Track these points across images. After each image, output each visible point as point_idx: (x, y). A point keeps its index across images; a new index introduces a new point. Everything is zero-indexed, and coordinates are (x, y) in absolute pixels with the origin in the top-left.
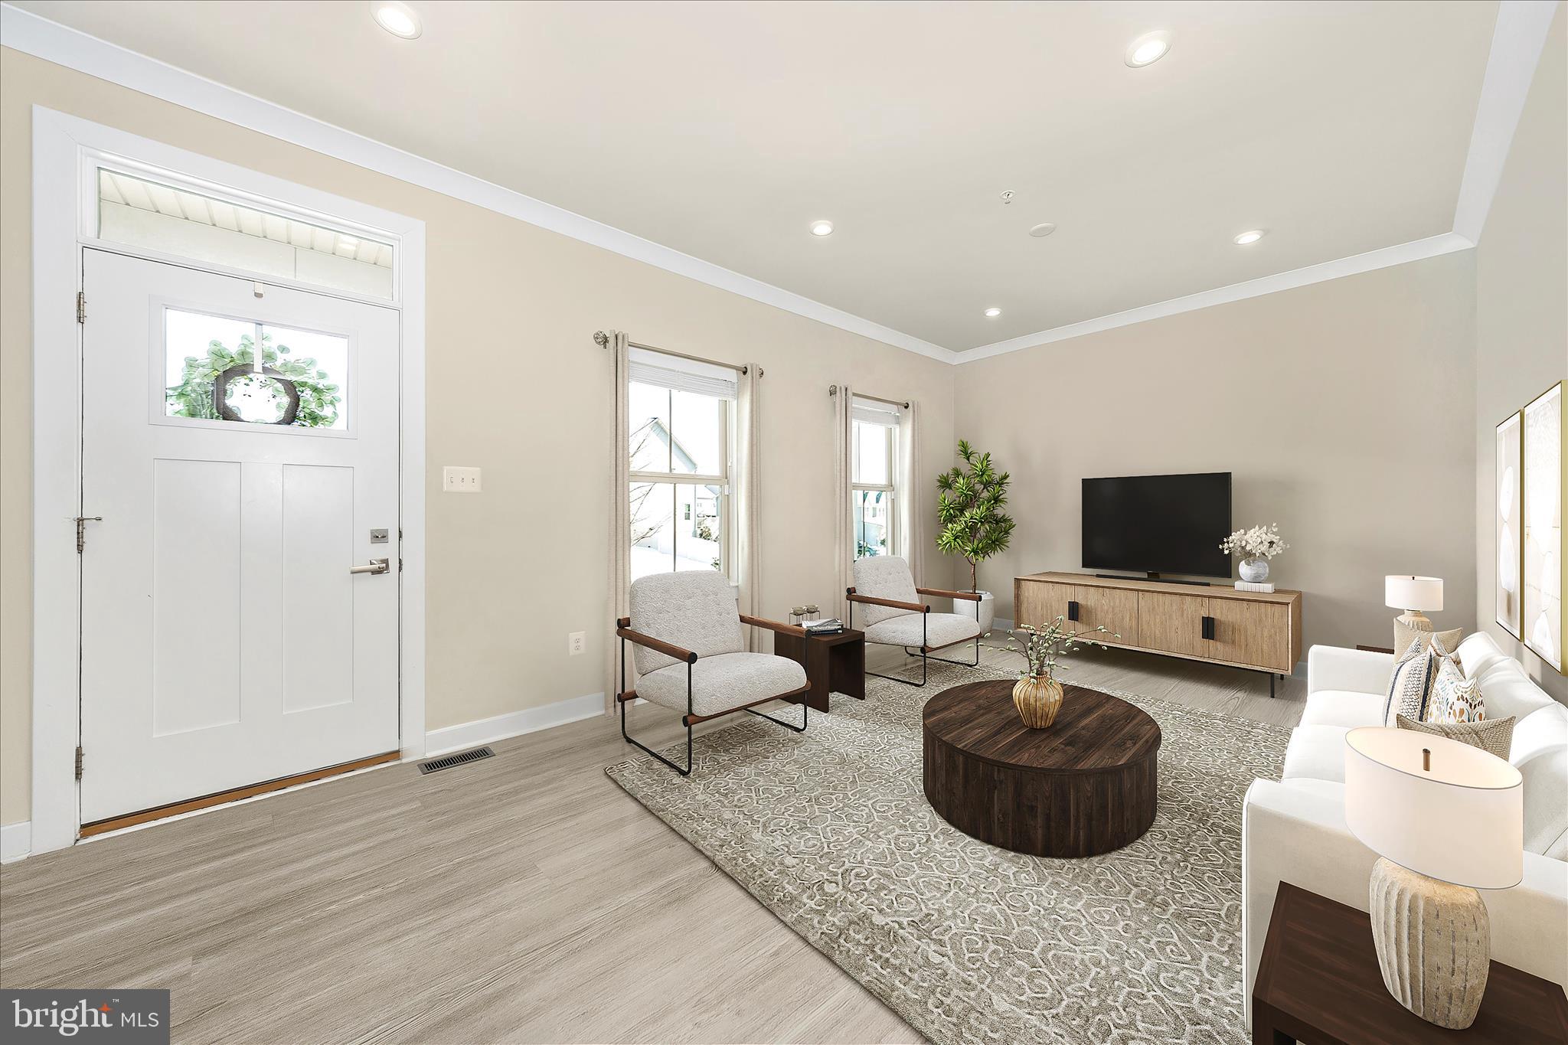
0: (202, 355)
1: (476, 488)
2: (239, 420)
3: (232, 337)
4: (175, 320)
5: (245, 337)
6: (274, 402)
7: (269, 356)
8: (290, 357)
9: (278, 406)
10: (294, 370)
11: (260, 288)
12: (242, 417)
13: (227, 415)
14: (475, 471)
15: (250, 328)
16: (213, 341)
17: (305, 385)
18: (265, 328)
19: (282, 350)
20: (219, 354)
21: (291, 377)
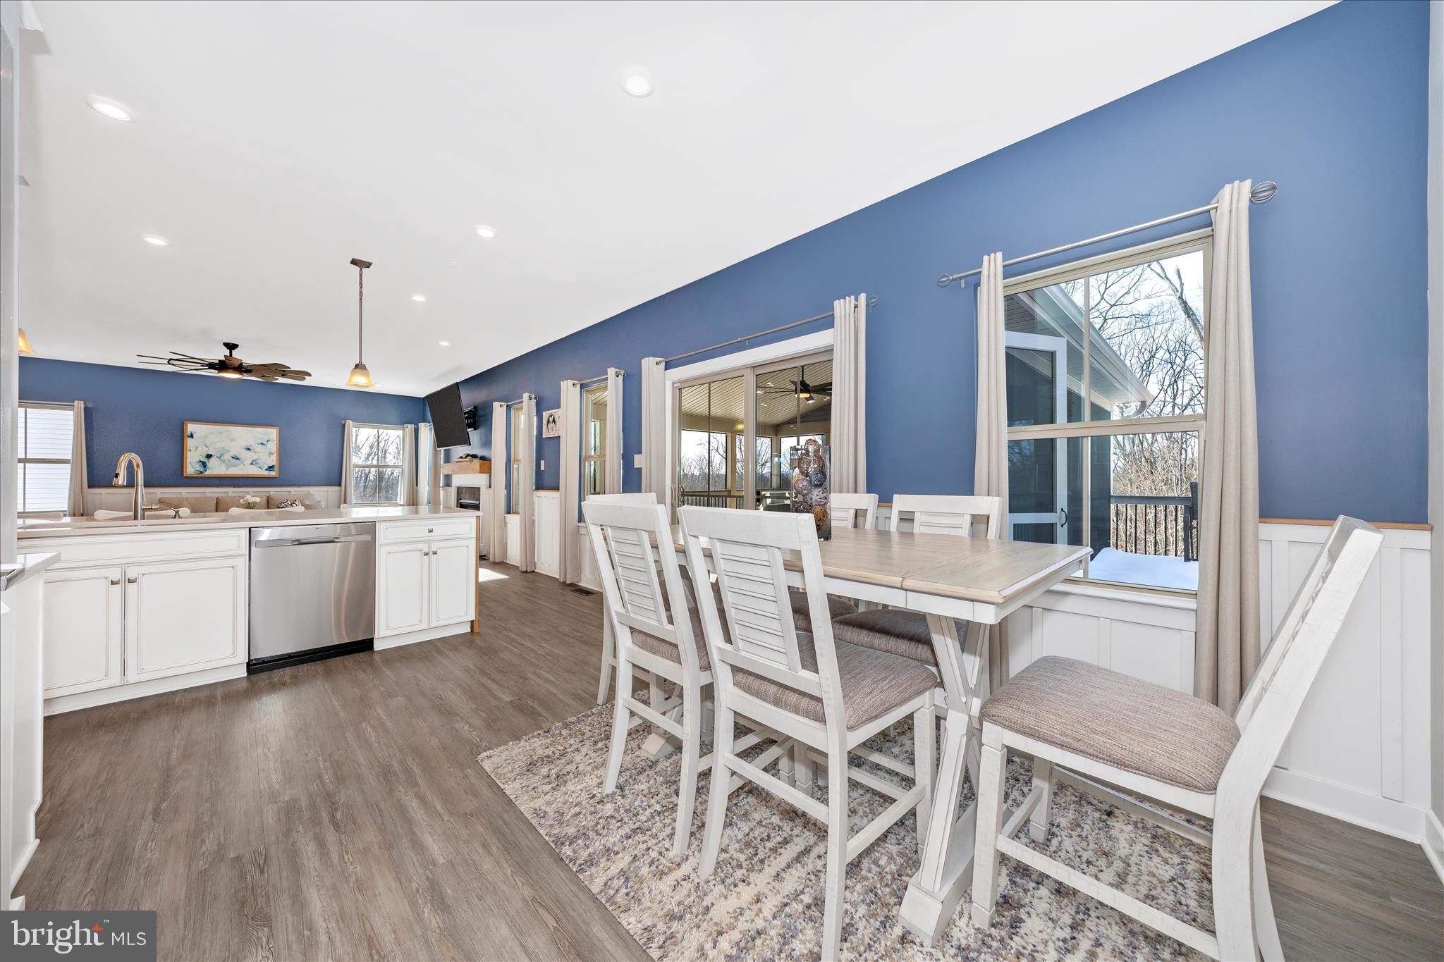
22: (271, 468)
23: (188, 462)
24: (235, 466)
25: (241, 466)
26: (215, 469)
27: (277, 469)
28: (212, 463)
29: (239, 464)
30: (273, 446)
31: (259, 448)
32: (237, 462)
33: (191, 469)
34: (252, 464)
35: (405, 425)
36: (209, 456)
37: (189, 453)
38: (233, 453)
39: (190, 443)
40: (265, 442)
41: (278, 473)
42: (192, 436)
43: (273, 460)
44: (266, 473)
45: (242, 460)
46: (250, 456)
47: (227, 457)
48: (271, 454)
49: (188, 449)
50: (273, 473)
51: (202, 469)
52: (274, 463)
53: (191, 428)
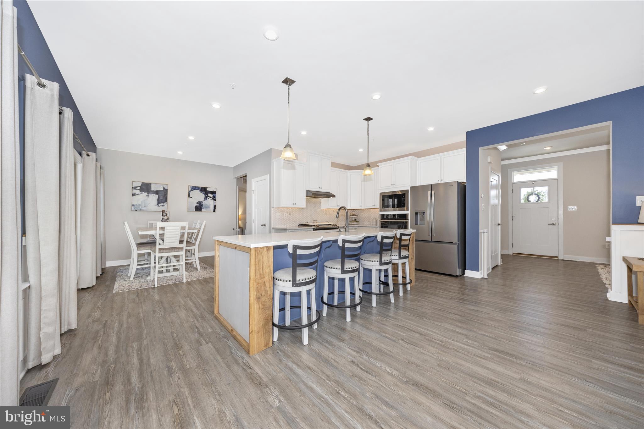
0: (526, 194)
1: (576, 210)
4: (522, 190)
5: (531, 190)
6: (536, 198)
7: (535, 192)
11: (533, 182)
12: (531, 201)
13: (529, 201)
14: (575, 207)
15: (532, 188)
16: (528, 191)
17: (540, 195)
18: (534, 188)
19: (537, 190)
20: (528, 193)
21: (538, 194)
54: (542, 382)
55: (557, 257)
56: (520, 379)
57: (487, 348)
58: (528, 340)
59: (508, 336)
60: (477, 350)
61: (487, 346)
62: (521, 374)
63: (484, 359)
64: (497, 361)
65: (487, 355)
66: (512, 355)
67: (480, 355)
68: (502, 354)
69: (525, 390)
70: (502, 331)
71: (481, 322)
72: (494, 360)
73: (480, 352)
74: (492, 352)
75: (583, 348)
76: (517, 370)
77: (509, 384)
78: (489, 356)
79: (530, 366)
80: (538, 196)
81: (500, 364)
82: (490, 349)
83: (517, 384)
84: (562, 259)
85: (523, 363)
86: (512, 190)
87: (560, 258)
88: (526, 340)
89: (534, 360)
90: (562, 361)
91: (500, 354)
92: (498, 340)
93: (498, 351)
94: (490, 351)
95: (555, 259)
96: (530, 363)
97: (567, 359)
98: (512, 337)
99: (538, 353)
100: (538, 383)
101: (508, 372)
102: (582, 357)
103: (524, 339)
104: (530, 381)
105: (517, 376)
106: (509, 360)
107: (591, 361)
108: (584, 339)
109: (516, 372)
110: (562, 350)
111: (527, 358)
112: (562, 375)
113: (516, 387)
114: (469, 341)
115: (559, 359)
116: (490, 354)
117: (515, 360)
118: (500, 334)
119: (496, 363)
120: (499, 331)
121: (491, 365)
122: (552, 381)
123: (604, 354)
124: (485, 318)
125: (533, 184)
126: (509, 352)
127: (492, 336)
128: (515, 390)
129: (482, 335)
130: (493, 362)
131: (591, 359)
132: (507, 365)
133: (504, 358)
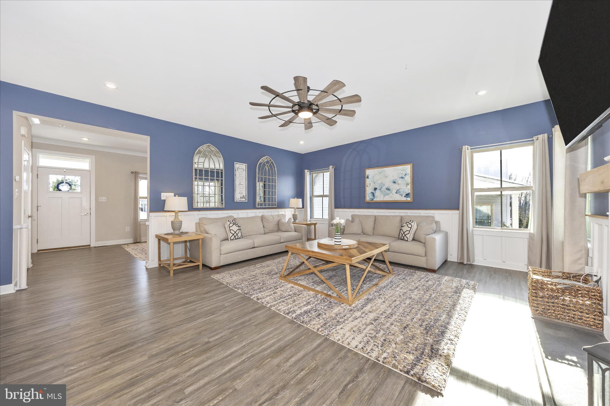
0: (55, 181)
1: (105, 201)
2: (61, 191)
3: (60, 178)
4: (51, 176)
5: (62, 177)
6: (67, 187)
7: (66, 180)
8: (70, 180)
9: (68, 188)
10: (71, 182)
11: (65, 170)
12: (62, 190)
13: (60, 190)
14: (105, 198)
15: (63, 176)
16: (57, 179)
17: (73, 184)
18: (66, 176)
19: (69, 179)
20: (58, 181)
21: (70, 183)
22: (407, 195)
23: (367, 193)
24: (387, 194)
25: (391, 195)
26: (380, 197)
27: (411, 195)
28: (377, 193)
29: (390, 193)
30: (408, 179)
31: (400, 181)
32: (389, 192)
33: (368, 198)
34: (396, 193)
35: (535, 138)
36: (375, 189)
37: (367, 187)
38: (386, 186)
39: (368, 181)
40: (403, 176)
41: (412, 199)
42: (368, 177)
43: (408, 189)
44: (404, 199)
45: (391, 190)
46: (395, 187)
47: (384, 189)
48: (407, 184)
49: (367, 186)
50: (409, 199)
51: (372, 198)
52: (410, 191)
53: (369, 172)
54: (162, 347)
55: (89, 245)
56: (149, 357)
57: (99, 358)
58: (127, 324)
59: (108, 333)
60: (91, 369)
61: (98, 357)
62: (146, 354)
63: (107, 369)
64: (119, 361)
65: (105, 364)
66: (126, 346)
67: (99, 369)
68: (118, 352)
69: (158, 362)
70: (98, 332)
71: (68, 339)
72: (117, 362)
73: (97, 367)
74: (107, 357)
75: (161, 307)
76: (141, 353)
77: (146, 369)
78: (108, 362)
79: (146, 342)
80: (70, 185)
81: (124, 360)
82: (103, 357)
83: (150, 364)
84: (94, 246)
85: (140, 344)
86: (37, 175)
87: (92, 246)
88: (125, 326)
89: (144, 337)
90: (159, 323)
91: (116, 354)
92: (102, 343)
93: (112, 352)
94: (105, 358)
95: (87, 248)
96: (143, 340)
97: (160, 320)
98: (113, 331)
99: (142, 328)
100: (161, 350)
101: (136, 361)
102: (166, 313)
103: (122, 326)
104: (155, 353)
105: (145, 357)
106: (129, 351)
107: (172, 312)
108: (157, 301)
109: (141, 356)
110: (153, 316)
111: (138, 339)
112: (167, 333)
113: (152, 366)
114: (72, 368)
115: (156, 323)
116: (107, 361)
117: (132, 347)
118: (98, 336)
119: (121, 363)
120: (96, 334)
121: (118, 369)
122: (166, 341)
123: (172, 303)
124: (69, 332)
125: (65, 171)
126: (122, 345)
127: (93, 343)
128: (153, 369)
129: (81, 350)
130: (118, 365)
131: (170, 311)
132: (130, 357)
133: (123, 354)
